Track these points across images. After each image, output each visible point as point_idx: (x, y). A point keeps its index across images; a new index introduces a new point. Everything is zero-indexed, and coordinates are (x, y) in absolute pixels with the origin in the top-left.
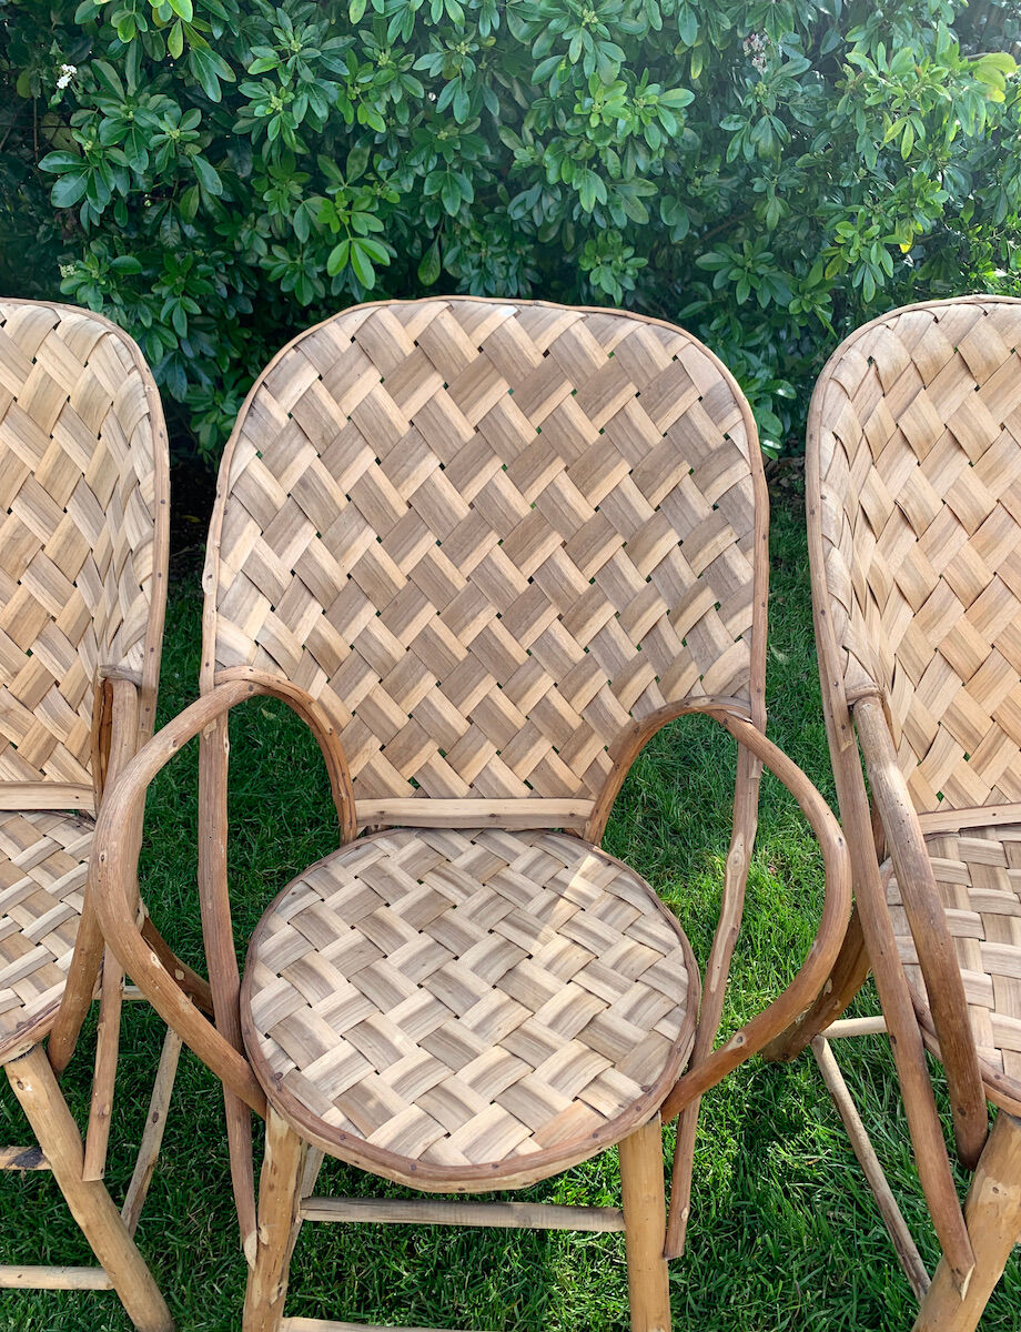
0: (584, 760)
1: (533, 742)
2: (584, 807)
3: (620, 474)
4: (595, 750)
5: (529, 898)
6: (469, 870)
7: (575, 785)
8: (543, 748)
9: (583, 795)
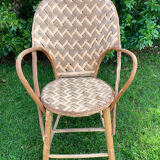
3: (95, 17)
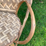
0: (15, 6)
1: (10, 4)
2: (15, 11)
4: (16, 5)
5: (8, 19)
6: (3, 16)
7: (14, 9)
8: (11, 4)
9: (15, 10)
